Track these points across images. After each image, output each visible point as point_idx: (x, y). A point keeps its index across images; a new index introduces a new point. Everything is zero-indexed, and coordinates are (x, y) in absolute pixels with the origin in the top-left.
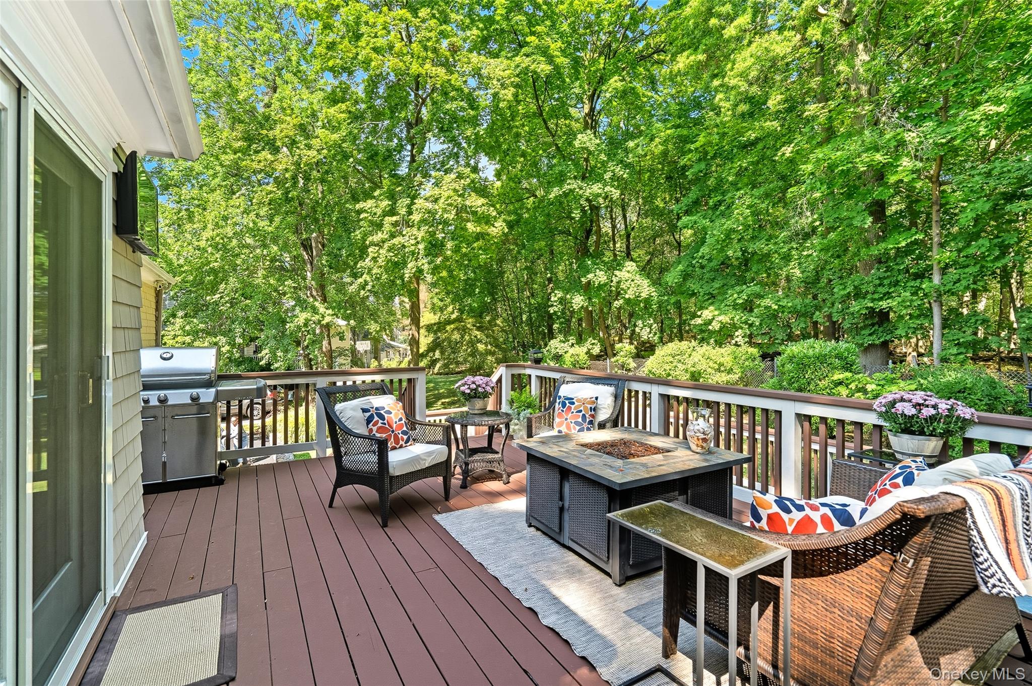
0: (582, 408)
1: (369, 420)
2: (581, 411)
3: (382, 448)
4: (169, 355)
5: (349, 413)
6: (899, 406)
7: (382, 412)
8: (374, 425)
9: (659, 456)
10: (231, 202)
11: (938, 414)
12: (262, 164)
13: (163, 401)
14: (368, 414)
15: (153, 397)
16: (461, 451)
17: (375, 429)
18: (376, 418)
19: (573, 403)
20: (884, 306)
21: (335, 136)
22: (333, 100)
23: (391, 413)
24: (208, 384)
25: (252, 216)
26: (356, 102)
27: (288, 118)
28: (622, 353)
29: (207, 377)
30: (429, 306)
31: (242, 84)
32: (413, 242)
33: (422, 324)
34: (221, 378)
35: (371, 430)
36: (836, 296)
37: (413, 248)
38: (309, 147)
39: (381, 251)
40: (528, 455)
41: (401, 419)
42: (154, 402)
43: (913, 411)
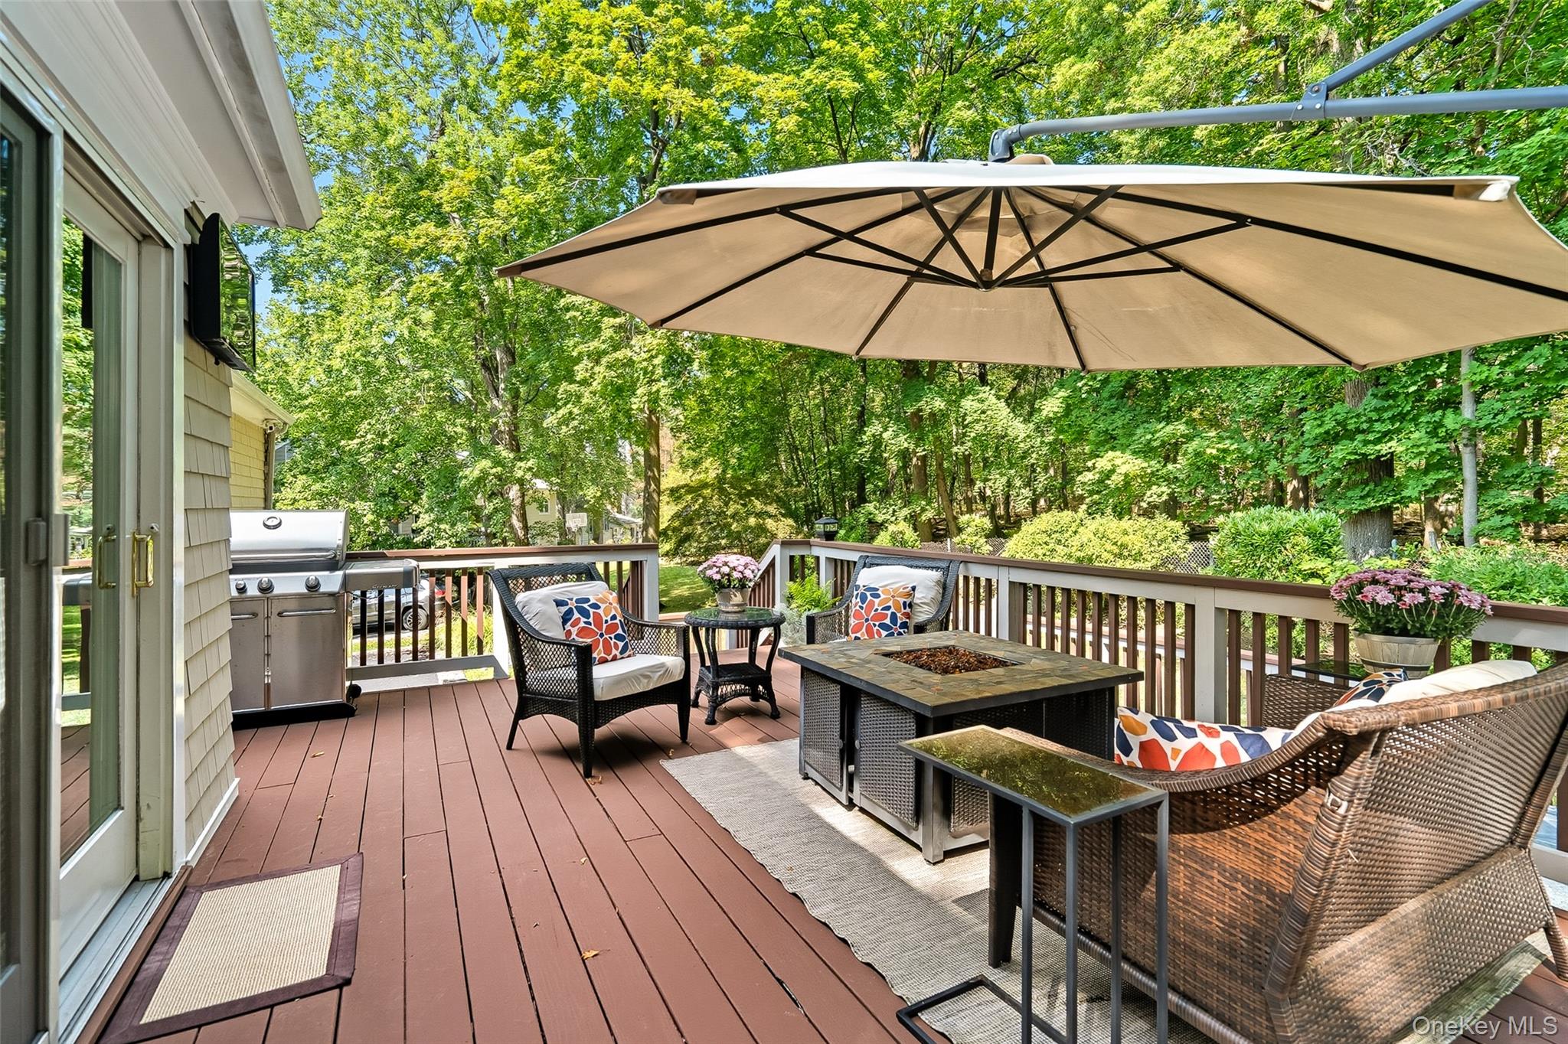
0: (890, 604)
1: (566, 618)
2: (888, 608)
3: (584, 658)
4: (275, 522)
5: (536, 607)
6: (1369, 590)
7: (586, 606)
8: (573, 626)
9: (1000, 671)
10: (379, 302)
11: (1428, 601)
12: (422, 241)
13: (266, 589)
14: (564, 609)
15: (252, 583)
16: (708, 668)
17: (574, 631)
18: (576, 615)
19: (878, 596)
20: (1383, 452)
21: (529, 198)
22: (528, 143)
23: (598, 607)
24: (332, 565)
25: (408, 321)
26: (563, 147)
27: (461, 173)
28: (969, 530)
29: (330, 554)
30: (677, 460)
31: (394, 121)
32: (645, 356)
33: (663, 487)
34: (352, 558)
35: (569, 633)
36: (1306, 436)
37: (645, 364)
38: (491, 213)
39: (597, 369)
40: (804, 670)
41: (614, 617)
42: (253, 591)
43: (1391, 599)
